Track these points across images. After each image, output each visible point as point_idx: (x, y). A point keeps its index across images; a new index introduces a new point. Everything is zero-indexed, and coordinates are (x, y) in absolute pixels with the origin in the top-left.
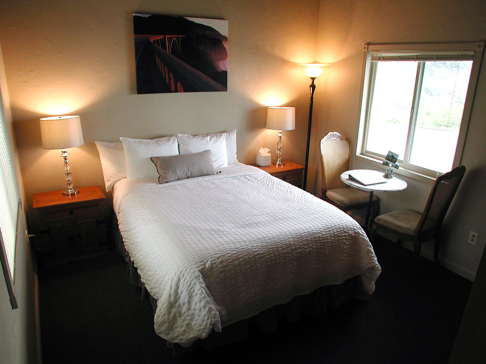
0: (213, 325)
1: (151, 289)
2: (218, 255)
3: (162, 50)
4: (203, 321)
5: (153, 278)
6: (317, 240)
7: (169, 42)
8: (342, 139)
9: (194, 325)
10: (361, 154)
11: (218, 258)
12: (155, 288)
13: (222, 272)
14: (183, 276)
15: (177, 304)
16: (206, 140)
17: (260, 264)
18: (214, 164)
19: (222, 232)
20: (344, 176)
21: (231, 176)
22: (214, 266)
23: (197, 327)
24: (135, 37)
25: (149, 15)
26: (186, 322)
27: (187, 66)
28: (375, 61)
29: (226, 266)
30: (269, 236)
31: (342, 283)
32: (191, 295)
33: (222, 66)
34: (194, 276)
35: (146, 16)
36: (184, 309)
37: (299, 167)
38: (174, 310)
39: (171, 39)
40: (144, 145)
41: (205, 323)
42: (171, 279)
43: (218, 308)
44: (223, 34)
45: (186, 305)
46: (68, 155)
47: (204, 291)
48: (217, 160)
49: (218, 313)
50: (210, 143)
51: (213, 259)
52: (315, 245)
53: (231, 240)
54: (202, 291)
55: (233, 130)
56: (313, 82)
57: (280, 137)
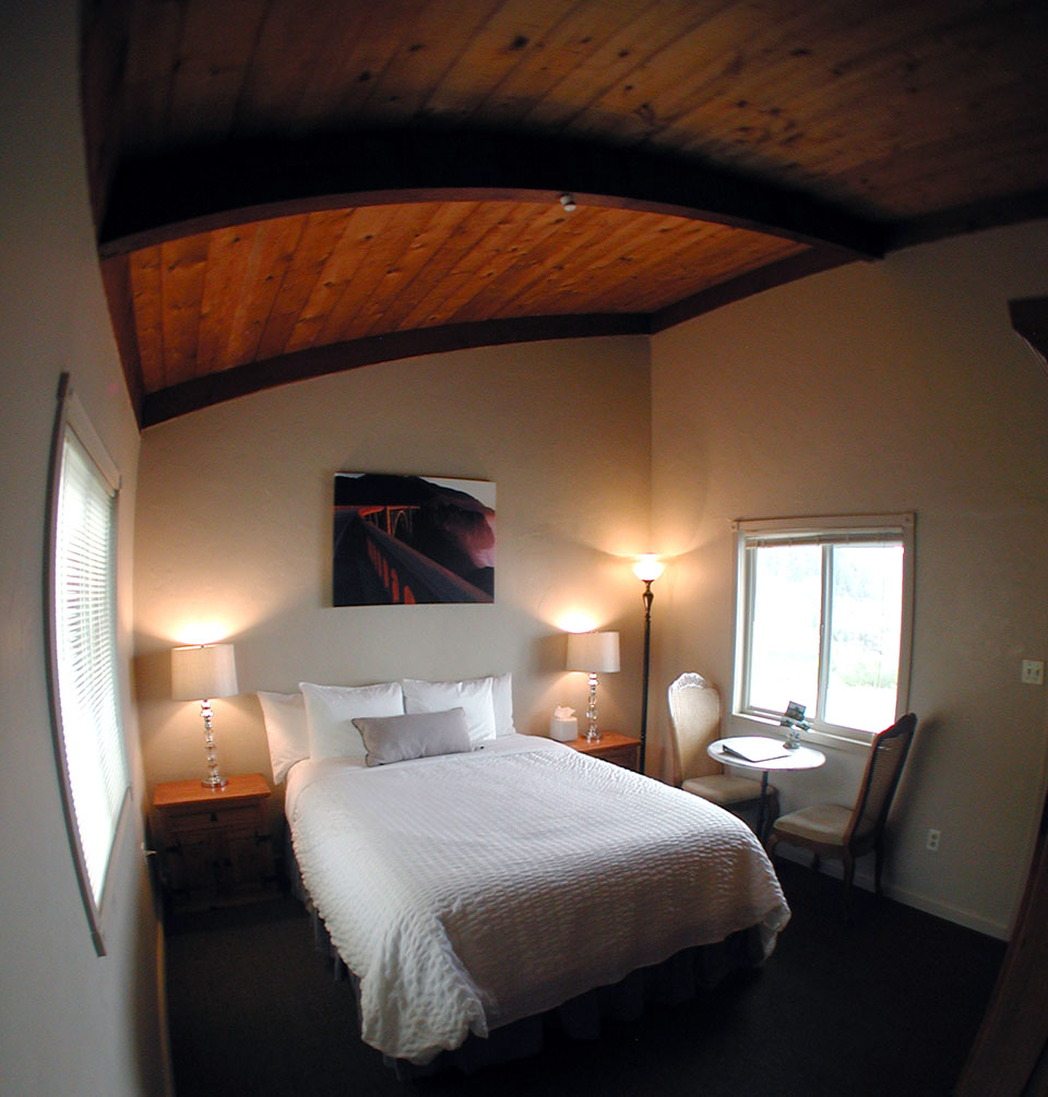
0: (471, 1024)
1: (348, 956)
2: (477, 889)
3: (380, 530)
4: (450, 1017)
5: (351, 937)
6: (674, 859)
7: (393, 517)
8: (705, 687)
9: (433, 1024)
10: (741, 713)
11: (477, 894)
12: (354, 955)
13: (484, 922)
14: (406, 930)
15: (397, 983)
16: (454, 689)
17: (562, 906)
18: (470, 734)
19: (483, 846)
20: (715, 749)
21: (503, 754)
22: (469, 908)
23: (438, 1028)
24: (336, 509)
25: (360, 475)
26: (415, 1019)
27: (423, 559)
28: (752, 548)
29: (493, 910)
30: (579, 851)
31: (723, 939)
32: (423, 965)
33: (484, 558)
34: (427, 928)
35: (356, 476)
36: (411, 991)
37: (630, 741)
38: (393, 995)
39: (396, 512)
40: (340, 697)
41: (453, 1019)
42: (383, 935)
43: (480, 992)
44: (487, 506)
45: (415, 984)
46: (211, 714)
47: (449, 959)
48: (476, 726)
49: (479, 1002)
50: (462, 695)
51: (466, 896)
52: (669, 868)
53: (503, 861)
54: (444, 958)
55: (504, 675)
56: (648, 587)
57: (593, 687)
